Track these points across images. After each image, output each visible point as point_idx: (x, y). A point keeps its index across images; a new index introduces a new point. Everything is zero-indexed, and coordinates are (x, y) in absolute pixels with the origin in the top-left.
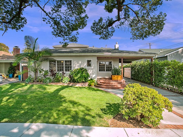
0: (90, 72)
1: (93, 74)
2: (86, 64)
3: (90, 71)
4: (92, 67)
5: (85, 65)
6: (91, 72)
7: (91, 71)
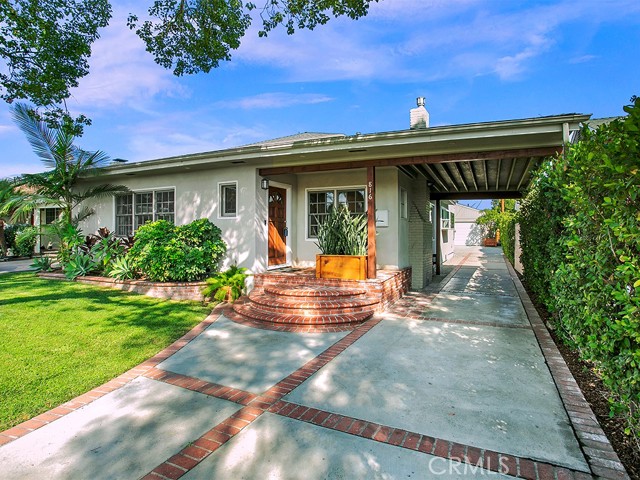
0: (230, 239)
1: (240, 249)
2: (215, 205)
3: (231, 236)
4: (238, 218)
5: (212, 210)
6: (233, 240)
7: (235, 233)
